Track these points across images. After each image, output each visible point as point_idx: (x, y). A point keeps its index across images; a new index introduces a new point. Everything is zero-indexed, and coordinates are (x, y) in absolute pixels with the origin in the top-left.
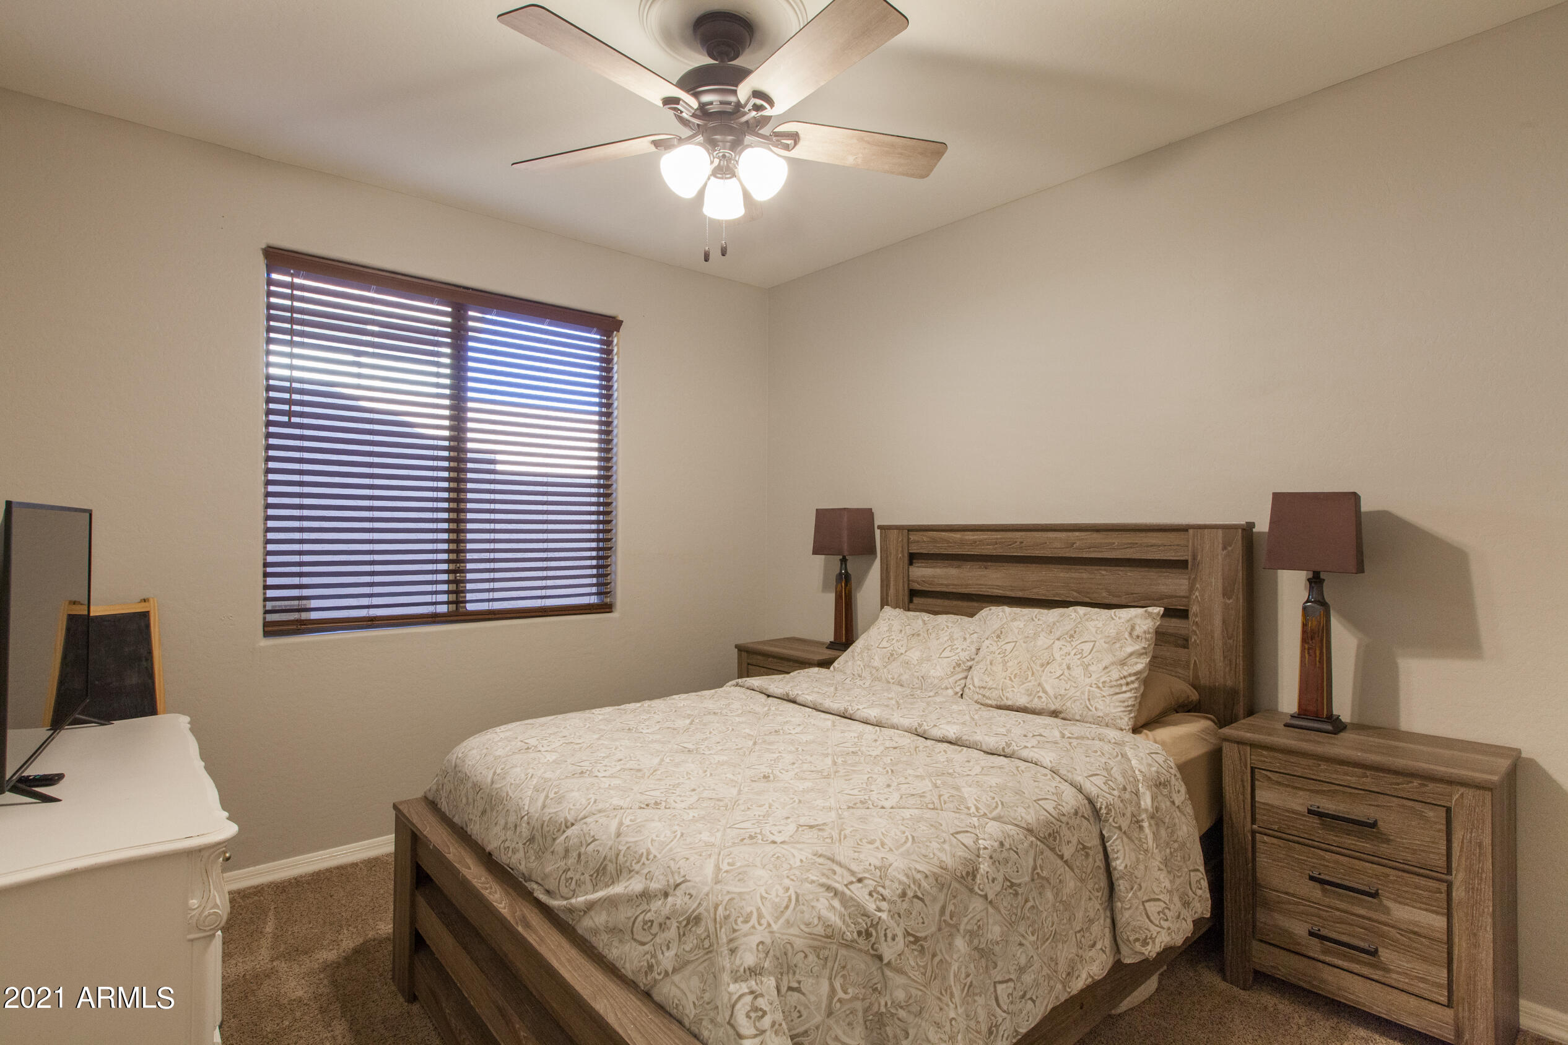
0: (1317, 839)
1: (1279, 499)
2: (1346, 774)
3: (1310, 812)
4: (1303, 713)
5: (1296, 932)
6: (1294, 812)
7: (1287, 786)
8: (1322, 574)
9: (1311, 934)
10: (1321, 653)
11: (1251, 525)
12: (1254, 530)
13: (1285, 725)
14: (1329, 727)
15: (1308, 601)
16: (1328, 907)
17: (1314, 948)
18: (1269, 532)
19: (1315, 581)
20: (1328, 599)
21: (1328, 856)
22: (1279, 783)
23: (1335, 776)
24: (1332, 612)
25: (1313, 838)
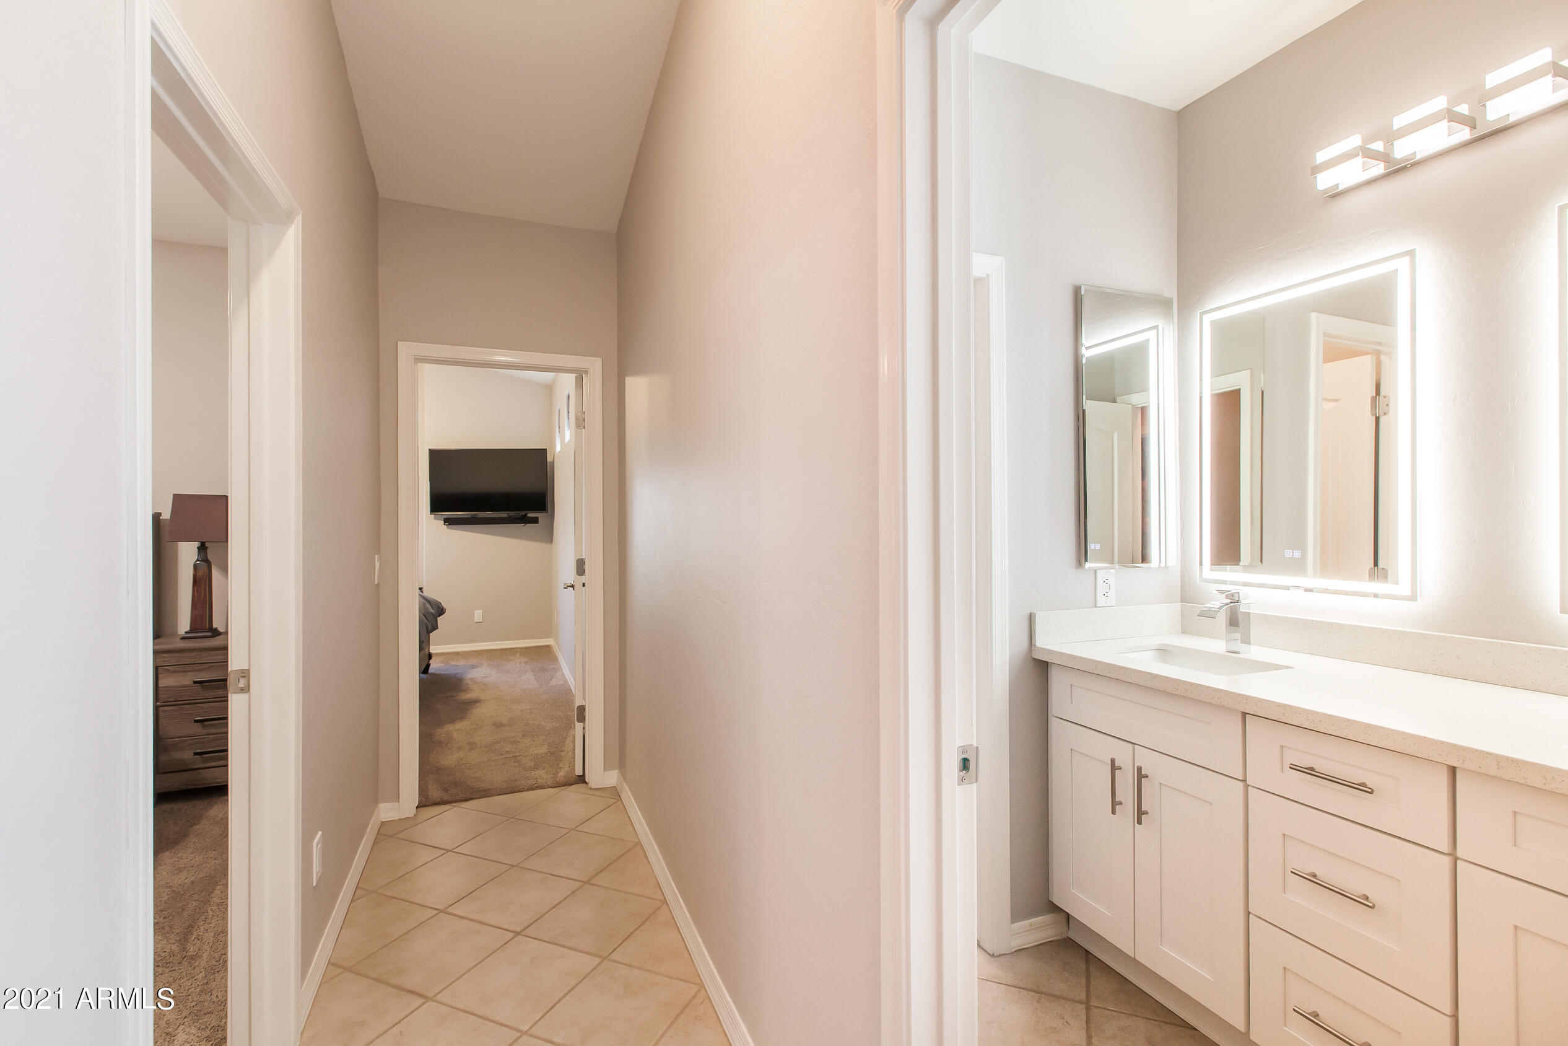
0: (199, 698)
1: (178, 499)
2: (217, 655)
3: (195, 682)
4: (193, 629)
5: (186, 758)
6: (185, 686)
7: (181, 672)
8: (206, 543)
9: (196, 754)
10: (205, 593)
11: (160, 514)
12: (161, 518)
13: (181, 639)
14: (210, 634)
15: (197, 560)
16: (206, 735)
17: (198, 762)
18: (170, 519)
19: (202, 548)
20: (210, 557)
21: (205, 705)
22: (175, 672)
23: (211, 658)
24: (213, 566)
25: (197, 698)
